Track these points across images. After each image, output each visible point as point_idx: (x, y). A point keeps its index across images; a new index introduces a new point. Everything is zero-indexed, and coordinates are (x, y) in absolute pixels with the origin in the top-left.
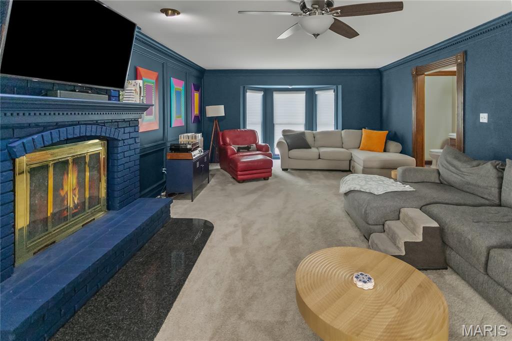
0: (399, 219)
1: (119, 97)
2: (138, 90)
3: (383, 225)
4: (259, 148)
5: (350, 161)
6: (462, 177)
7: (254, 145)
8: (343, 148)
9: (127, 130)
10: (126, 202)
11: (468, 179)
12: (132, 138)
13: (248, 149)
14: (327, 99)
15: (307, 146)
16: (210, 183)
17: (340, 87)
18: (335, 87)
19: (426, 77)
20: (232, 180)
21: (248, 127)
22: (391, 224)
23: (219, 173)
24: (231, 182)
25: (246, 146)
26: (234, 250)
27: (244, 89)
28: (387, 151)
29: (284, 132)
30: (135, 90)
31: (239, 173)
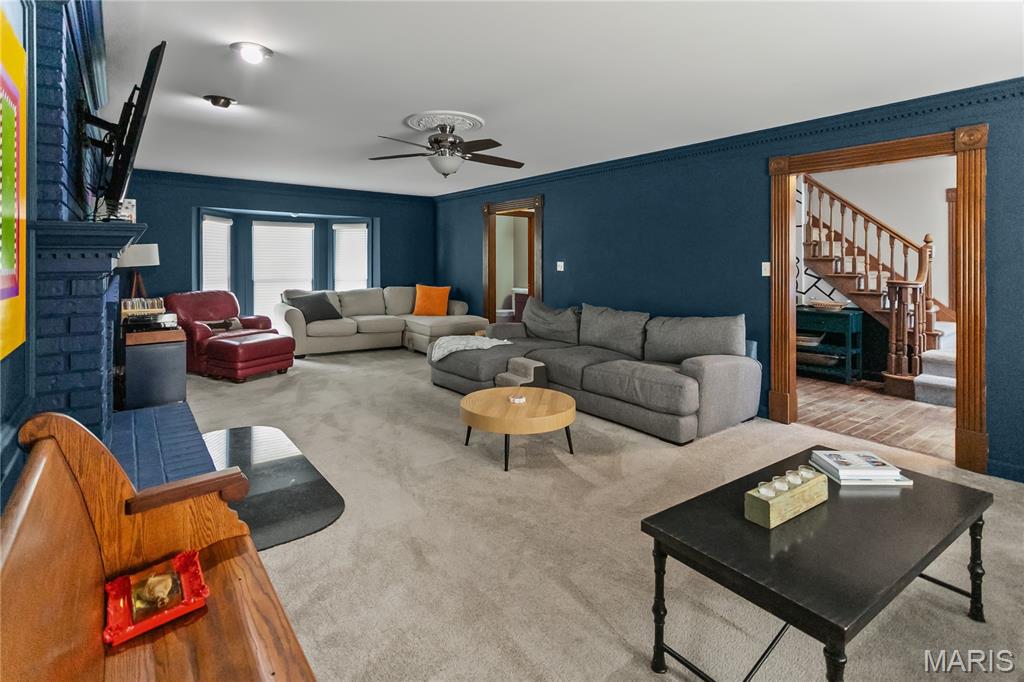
0: (508, 370)
3: (494, 380)
5: (403, 332)
6: (548, 326)
7: (237, 317)
8: (386, 314)
13: (227, 326)
14: (353, 244)
15: (335, 316)
17: (377, 221)
18: (369, 220)
19: (498, 217)
25: (222, 321)
27: (199, 214)
28: (451, 313)
29: (287, 293)
30: (130, 216)
31: (240, 365)
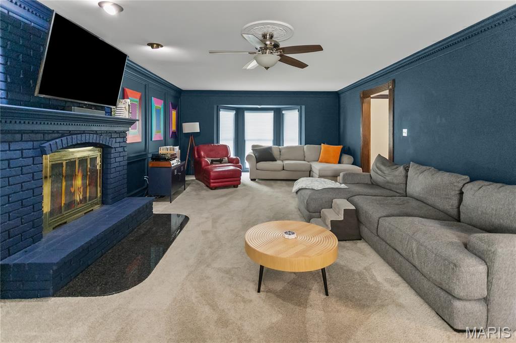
0: (332, 208)
1: (111, 113)
2: (127, 107)
3: (320, 212)
4: (231, 161)
5: (310, 172)
6: (385, 178)
7: (226, 158)
8: (304, 160)
9: (118, 140)
10: (117, 199)
11: (388, 178)
12: (122, 147)
13: (220, 161)
14: (292, 118)
15: (273, 159)
16: (186, 190)
17: (303, 107)
18: (299, 107)
19: (371, 99)
20: (206, 188)
21: (221, 143)
22: (325, 211)
23: (194, 182)
24: (205, 189)
25: (219, 159)
26: (205, 233)
27: (218, 108)
28: (341, 162)
29: (253, 146)
30: (125, 107)
31: (212, 181)
